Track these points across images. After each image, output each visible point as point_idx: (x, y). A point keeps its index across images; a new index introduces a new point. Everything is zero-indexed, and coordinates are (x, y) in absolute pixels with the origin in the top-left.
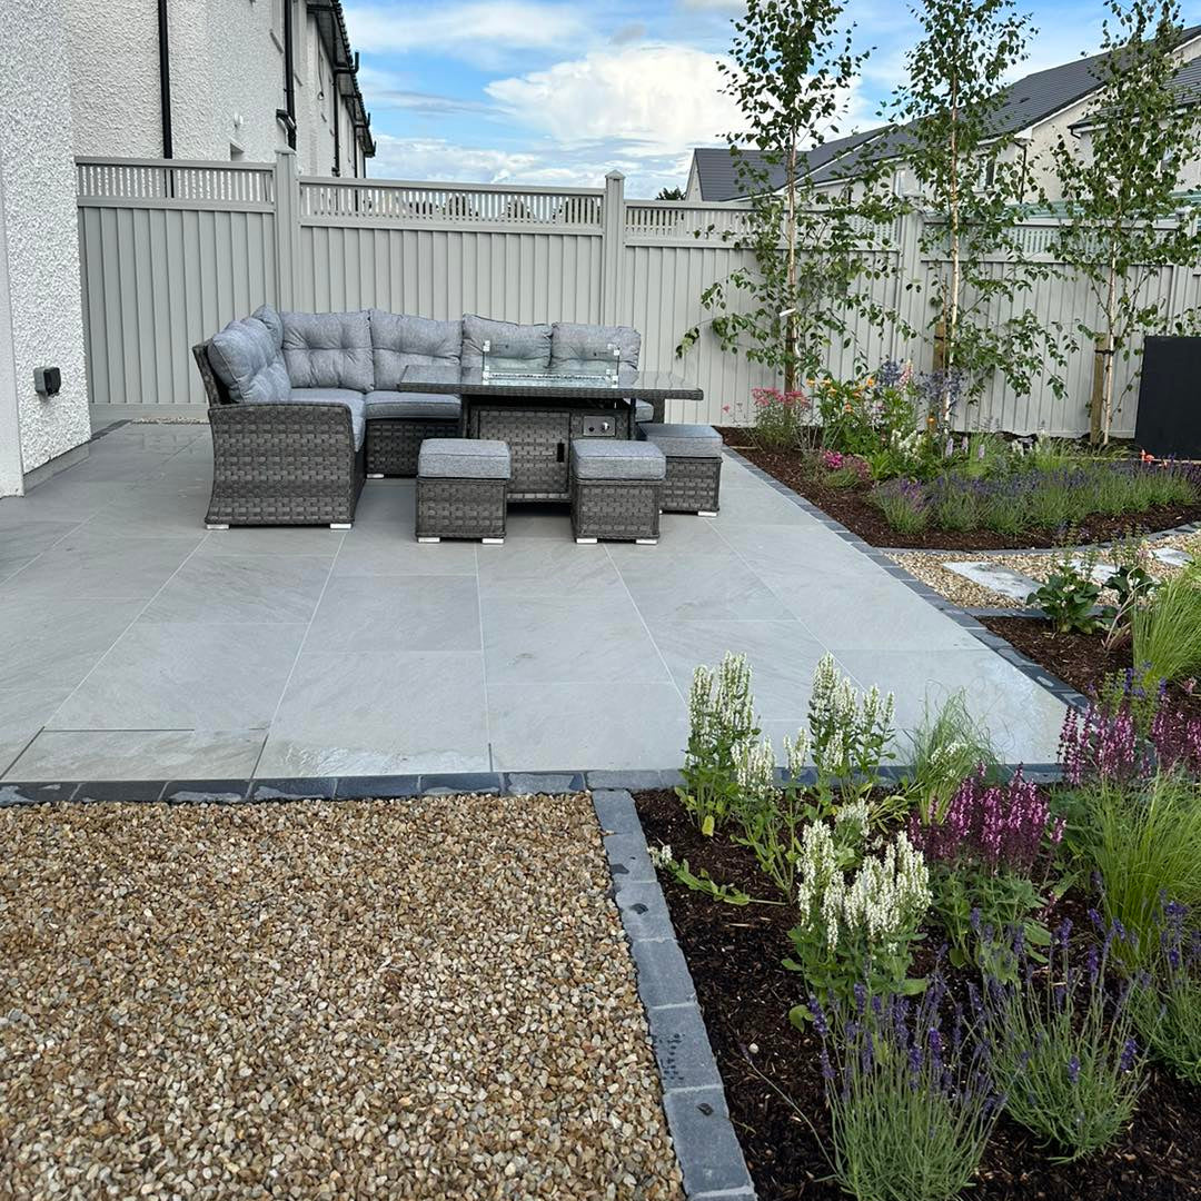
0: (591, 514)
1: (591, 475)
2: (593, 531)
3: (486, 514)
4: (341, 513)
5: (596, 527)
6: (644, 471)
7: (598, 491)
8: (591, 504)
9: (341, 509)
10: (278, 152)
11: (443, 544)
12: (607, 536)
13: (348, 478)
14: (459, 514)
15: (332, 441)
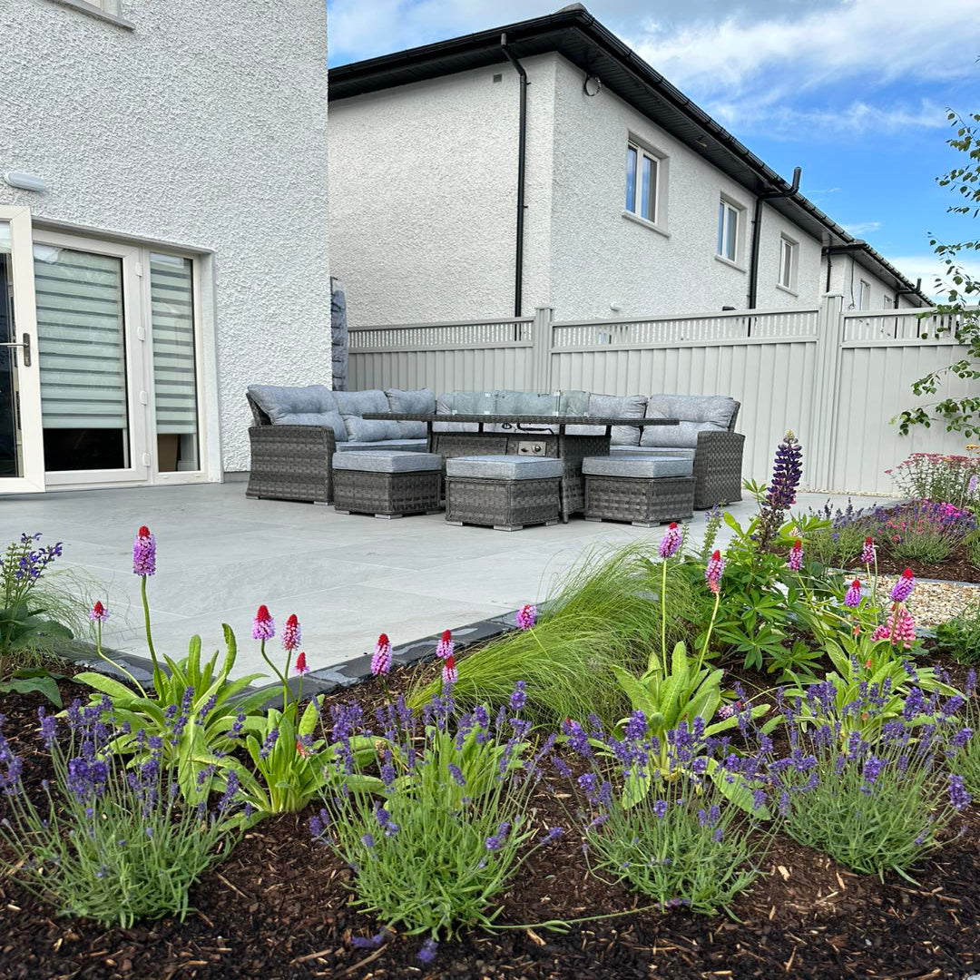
0: (457, 503)
1: (454, 474)
2: (460, 517)
3: (376, 497)
4: (320, 495)
5: (461, 514)
6: (495, 473)
7: (462, 486)
8: (457, 496)
9: (320, 492)
10: (537, 309)
11: (351, 516)
12: (469, 521)
13: (326, 473)
14: (359, 495)
15: (316, 449)
